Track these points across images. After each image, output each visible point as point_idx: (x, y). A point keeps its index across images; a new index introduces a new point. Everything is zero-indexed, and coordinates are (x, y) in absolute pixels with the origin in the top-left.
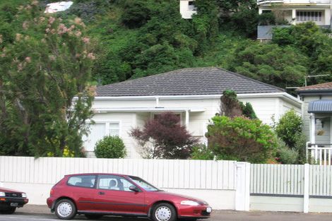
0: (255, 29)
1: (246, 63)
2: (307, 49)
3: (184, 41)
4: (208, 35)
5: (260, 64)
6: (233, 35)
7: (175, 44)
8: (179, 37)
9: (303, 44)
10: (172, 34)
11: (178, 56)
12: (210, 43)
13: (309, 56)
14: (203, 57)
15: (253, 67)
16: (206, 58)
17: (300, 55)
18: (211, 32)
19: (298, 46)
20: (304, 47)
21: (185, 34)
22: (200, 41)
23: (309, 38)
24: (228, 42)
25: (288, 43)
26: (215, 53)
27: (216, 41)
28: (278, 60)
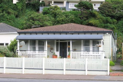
0: (39, 8)
1: (31, 21)
2: (54, 16)
3: (12, 12)
4: (22, 10)
5: (36, 21)
6: (31, 10)
7: (9, 13)
8: (10, 10)
9: (53, 14)
10: (8, 9)
11: (8, 18)
12: (23, 13)
13: (55, 18)
14: (20, 18)
15: (33, 22)
16: (21, 18)
17: (51, 18)
18: (23, 9)
19: (51, 14)
20: (53, 15)
21: (13, 9)
22: (19, 12)
23: (55, 12)
24: (29, 12)
25: (47, 13)
26: (24, 16)
27: (25, 12)
28: (42, 19)
